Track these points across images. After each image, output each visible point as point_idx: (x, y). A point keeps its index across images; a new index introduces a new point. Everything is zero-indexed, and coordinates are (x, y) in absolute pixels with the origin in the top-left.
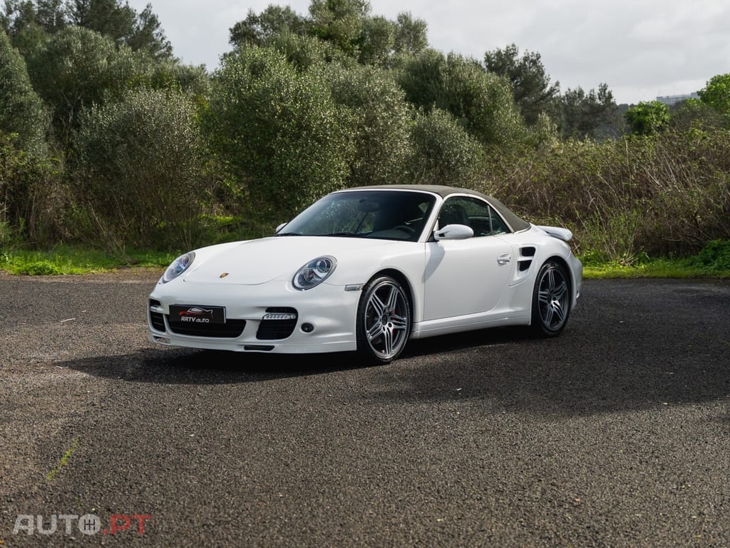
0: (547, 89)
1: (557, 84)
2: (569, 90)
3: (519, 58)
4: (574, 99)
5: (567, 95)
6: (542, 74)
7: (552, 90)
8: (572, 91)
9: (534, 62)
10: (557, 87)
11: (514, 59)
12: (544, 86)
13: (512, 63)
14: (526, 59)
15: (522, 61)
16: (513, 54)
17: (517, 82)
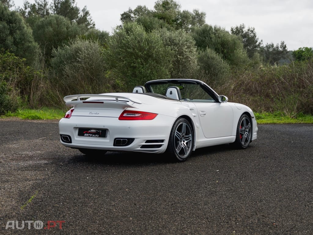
0: (257, 43)
1: (262, 41)
2: (268, 44)
3: (245, 30)
4: (270, 47)
5: (266, 46)
6: (256, 37)
7: (260, 43)
8: (269, 44)
9: (252, 31)
11: (244, 30)
12: (257, 42)
13: (242, 32)
14: (249, 30)
15: (247, 31)
16: (243, 28)
17: (244, 40)
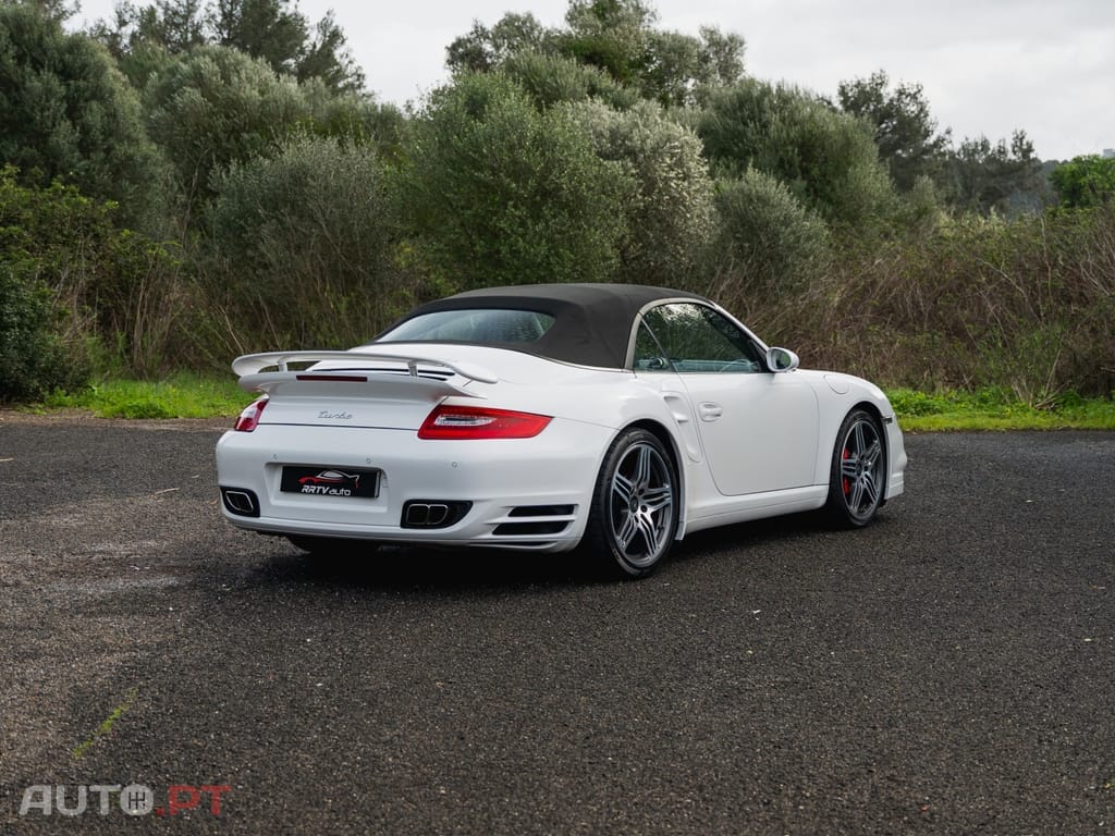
0: (931, 140)
1: (948, 132)
2: (967, 139)
3: (889, 92)
4: (975, 151)
5: (963, 147)
6: (927, 115)
7: (940, 140)
8: (971, 140)
9: (914, 97)
10: (947, 137)
11: (882, 91)
12: (927, 134)
13: (879, 97)
14: (901, 93)
15: (896, 96)
16: (881, 84)
17: (886, 128)
